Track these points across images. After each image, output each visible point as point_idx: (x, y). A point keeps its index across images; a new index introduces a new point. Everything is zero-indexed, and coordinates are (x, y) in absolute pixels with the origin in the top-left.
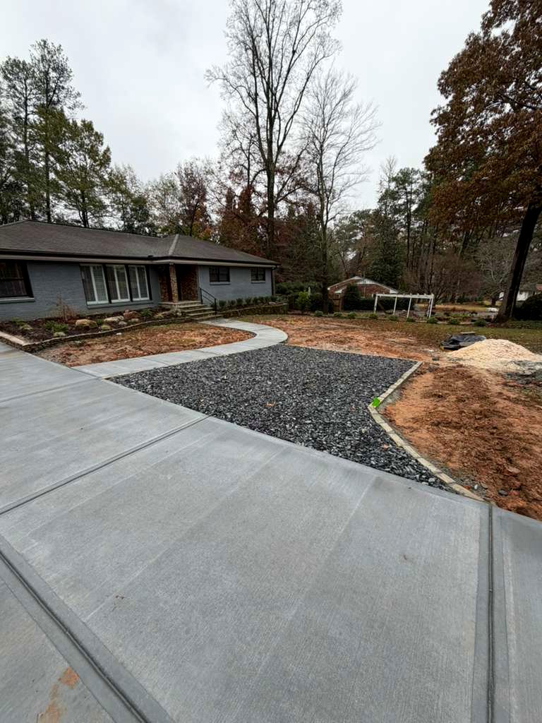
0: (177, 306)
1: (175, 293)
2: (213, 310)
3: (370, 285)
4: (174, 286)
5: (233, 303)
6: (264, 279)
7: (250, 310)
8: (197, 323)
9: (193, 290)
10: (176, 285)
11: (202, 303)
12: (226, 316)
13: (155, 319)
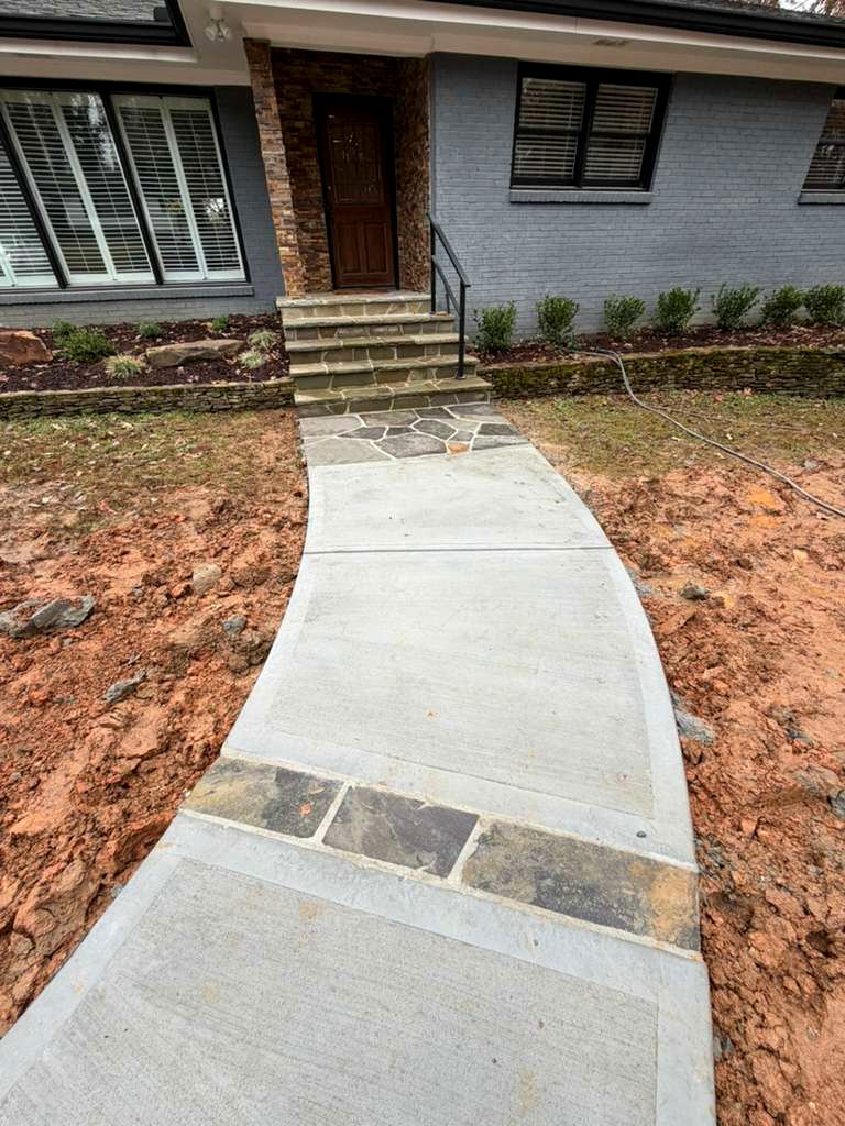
5: (625, 313)
11: (431, 310)
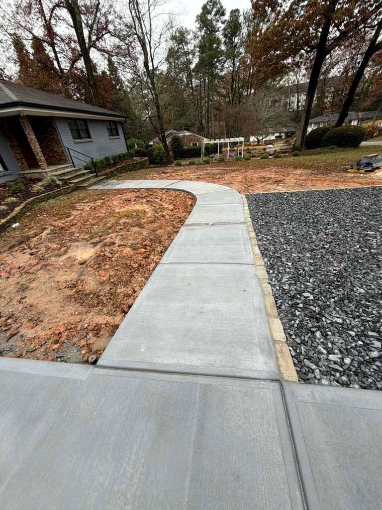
0: (50, 173)
1: (40, 156)
2: (91, 173)
3: (189, 135)
4: (36, 147)
5: (102, 162)
6: (118, 135)
7: (122, 167)
8: (86, 190)
9: (56, 152)
10: (38, 146)
11: (75, 167)
12: (109, 176)
13: (34, 195)
